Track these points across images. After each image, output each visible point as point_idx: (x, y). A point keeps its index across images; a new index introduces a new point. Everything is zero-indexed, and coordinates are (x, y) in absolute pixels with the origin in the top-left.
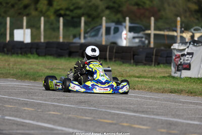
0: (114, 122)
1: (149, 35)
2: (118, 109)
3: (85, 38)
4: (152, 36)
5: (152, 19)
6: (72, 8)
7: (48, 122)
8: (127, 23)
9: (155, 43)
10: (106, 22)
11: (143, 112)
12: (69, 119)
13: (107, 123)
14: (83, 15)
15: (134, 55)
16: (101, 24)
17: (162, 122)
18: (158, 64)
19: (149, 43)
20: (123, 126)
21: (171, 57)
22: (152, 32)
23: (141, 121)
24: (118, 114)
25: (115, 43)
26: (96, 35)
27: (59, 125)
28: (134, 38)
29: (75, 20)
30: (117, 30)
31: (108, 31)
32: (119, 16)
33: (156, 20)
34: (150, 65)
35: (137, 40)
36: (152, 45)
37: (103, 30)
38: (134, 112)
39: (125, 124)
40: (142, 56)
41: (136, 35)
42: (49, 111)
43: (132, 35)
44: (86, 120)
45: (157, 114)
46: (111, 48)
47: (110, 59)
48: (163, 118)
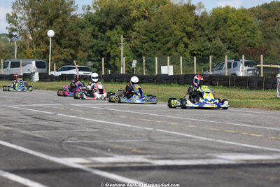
0: (237, 132)
1: (260, 68)
2: (239, 122)
3: (212, 71)
4: (262, 68)
5: (262, 56)
6: (203, 49)
7: (188, 132)
8: (243, 60)
9: (264, 74)
10: (228, 59)
11: (257, 124)
12: (203, 130)
13: (231, 133)
14: (211, 54)
15: (249, 83)
16: (224, 61)
17: (272, 132)
18: (267, 89)
19: (260, 73)
20: (243, 135)
21: (276, 83)
22: (262, 65)
23: (256, 131)
24: (238, 126)
25: (235, 74)
26: (221, 69)
27: (196, 135)
28: (248, 70)
29: (205, 57)
30: (235, 65)
31: (229, 65)
32: (237, 54)
33: (264, 57)
34: (261, 90)
35: (251, 72)
36: (262, 75)
37: (226, 65)
38: (252, 124)
39: (244, 133)
40: (255, 84)
41: (250, 68)
42: (189, 124)
43: (247, 68)
44: (216, 131)
45: (268, 126)
46: (232, 78)
47: (232, 86)
48: (272, 129)
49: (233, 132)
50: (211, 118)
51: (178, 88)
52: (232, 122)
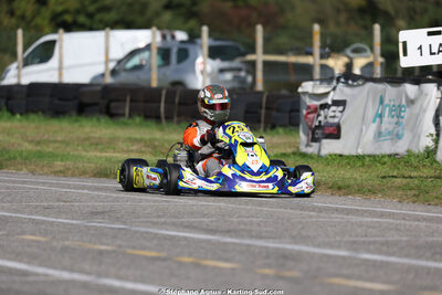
0: (163, 254)
1: (253, 64)
2: (175, 226)
4: (260, 67)
5: (260, 28)
6: (92, 9)
7: (17, 257)
8: (205, 40)
9: (265, 82)
11: (228, 232)
12: (64, 249)
13: (147, 258)
17: (267, 254)
18: (273, 127)
19: (254, 82)
20: (181, 264)
21: (298, 111)
22: (259, 57)
23: (220, 252)
24: (172, 238)
25: (179, 83)
28: (222, 71)
35: (229, 76)
36: (260, 87)
39: (186, 259)
41: (226, 64)
42: (24, 233)
43: (217, 64)
44: (101, 253)
45: (259, 236)
46: (170, 95)
47: (169, 118)
48: (271, 244)
49: (154, 254)
50: (95, 214)
51: (8, 124)
52: (154, 224)
